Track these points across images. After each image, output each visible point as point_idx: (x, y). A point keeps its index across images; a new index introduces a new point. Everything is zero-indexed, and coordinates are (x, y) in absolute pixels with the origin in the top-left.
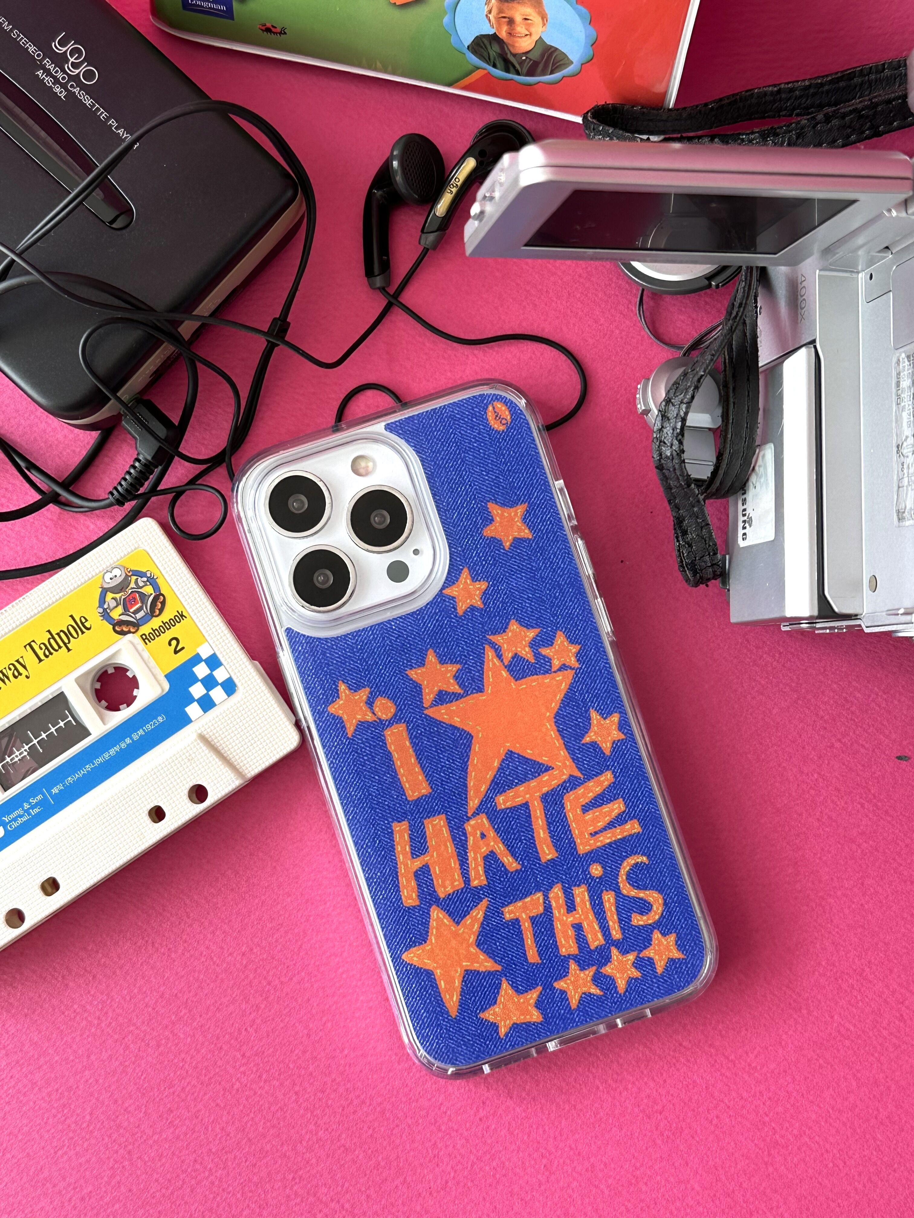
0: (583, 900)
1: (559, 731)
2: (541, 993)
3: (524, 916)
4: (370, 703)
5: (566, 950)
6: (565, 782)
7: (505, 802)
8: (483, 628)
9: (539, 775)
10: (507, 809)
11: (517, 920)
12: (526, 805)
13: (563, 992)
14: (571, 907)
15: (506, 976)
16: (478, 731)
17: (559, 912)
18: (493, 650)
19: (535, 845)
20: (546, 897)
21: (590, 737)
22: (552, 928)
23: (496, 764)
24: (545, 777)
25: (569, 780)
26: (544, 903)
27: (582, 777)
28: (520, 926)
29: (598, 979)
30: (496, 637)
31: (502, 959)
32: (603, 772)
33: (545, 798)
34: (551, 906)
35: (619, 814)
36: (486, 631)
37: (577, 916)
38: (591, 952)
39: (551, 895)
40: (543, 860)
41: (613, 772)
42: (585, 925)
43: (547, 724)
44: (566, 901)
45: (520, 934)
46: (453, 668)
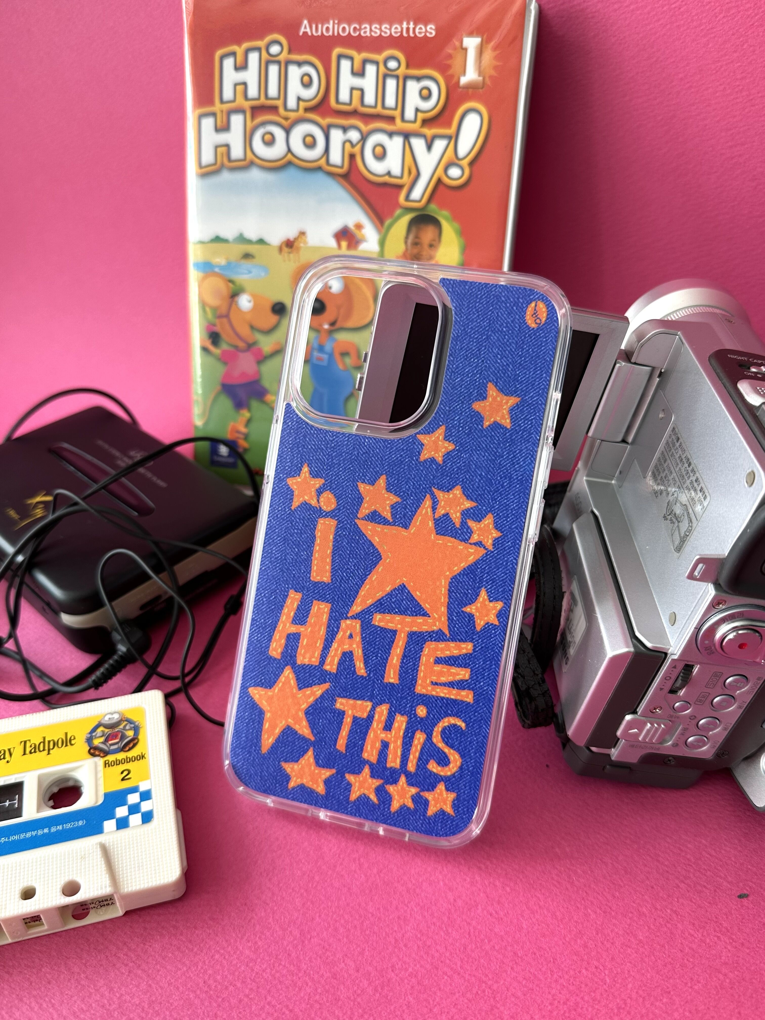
0: (399, 728)
1: (449, 590)
2: (333, 775)
3: (350, 712)
4: (319, 492)
5: (368, 756)
6: (433, 631)
7: (380, 621)
8: (433, 480)
9: (416, 615)
10: (379, 627)
11: (344, 713)
12: (394, 632)
13: (349, 784)
14: (388, 727)
15: (314, 747)
16: (388, 557)
17: (377, 725)
18: (431, 501)
19: (386, 665)
20: (373, 709)
21: (471, 609)
22: (366, 733)
23: (388, 589)
24: (420, 620)
25: (437, 632)
26: (370, 712)
27: (448, 635)
28: (343, 718)
29: (379, 791)
30: (439, 492)
31: (318, 733)
32: (466, 641)
33: (411, 635)
34: (373, 717)
35: (462, 680)
36: (434, 483)
37: (389, 736)
38: (385, 768)
39: (378, 709)
40: (386, 681)
41: (474, 646)
42: (392, 746)
43: (443, 581)
44: (386, 720)
45: (340, 723)
46: (394, 499)
